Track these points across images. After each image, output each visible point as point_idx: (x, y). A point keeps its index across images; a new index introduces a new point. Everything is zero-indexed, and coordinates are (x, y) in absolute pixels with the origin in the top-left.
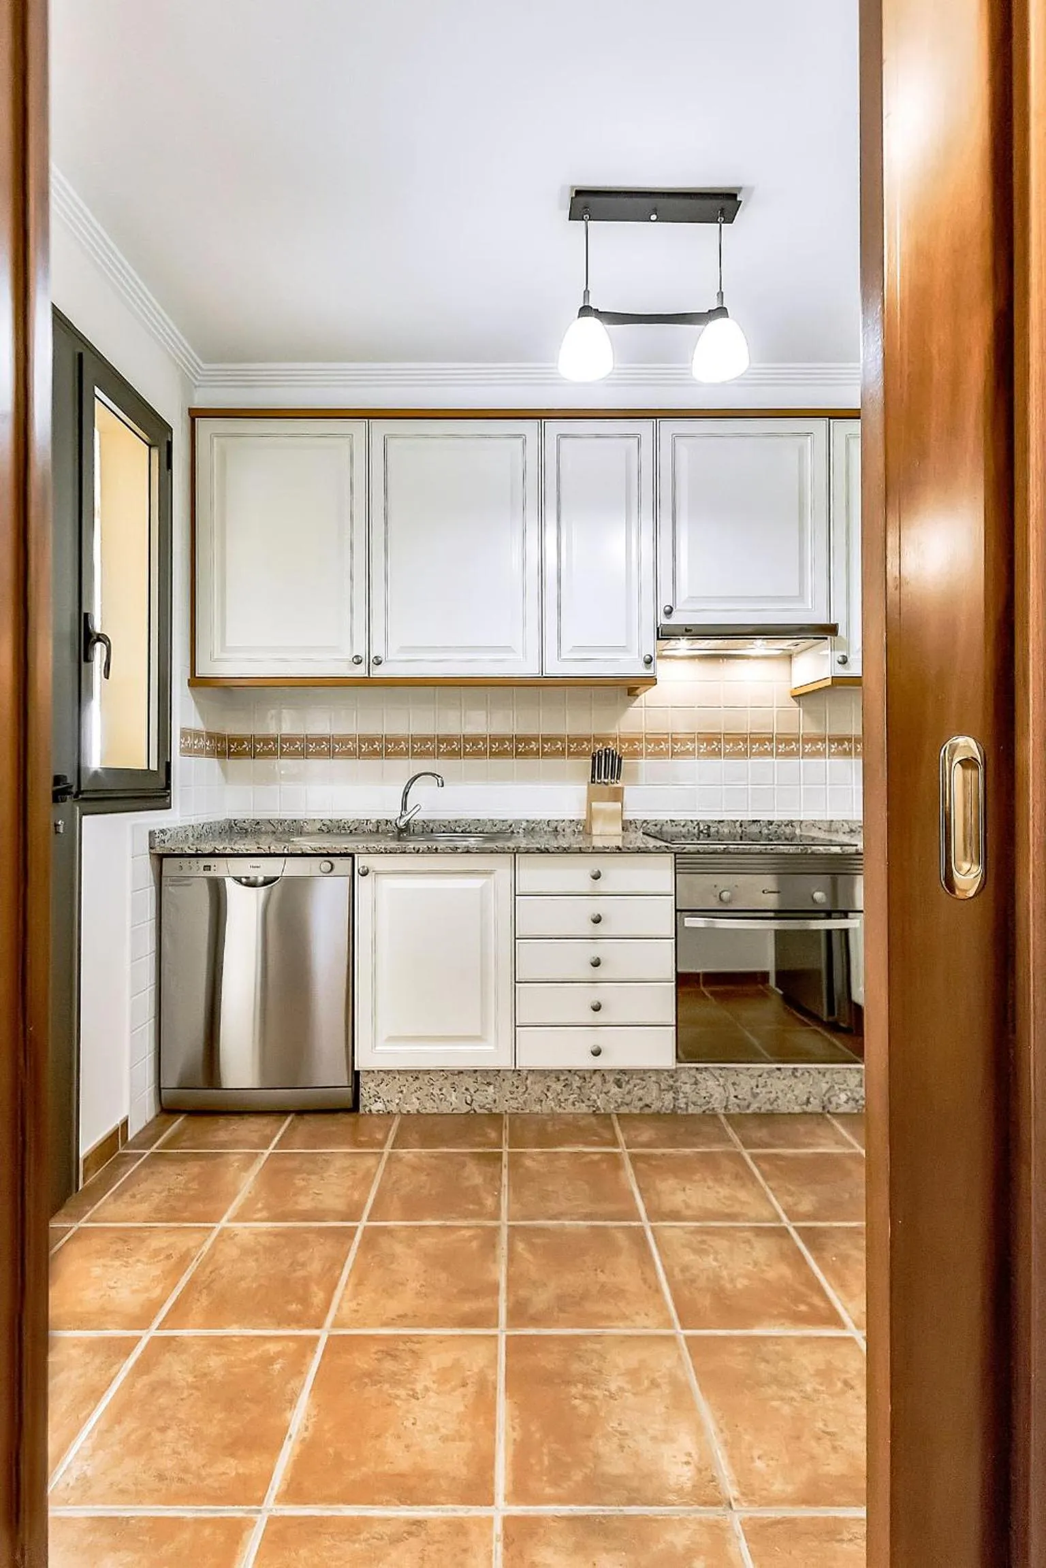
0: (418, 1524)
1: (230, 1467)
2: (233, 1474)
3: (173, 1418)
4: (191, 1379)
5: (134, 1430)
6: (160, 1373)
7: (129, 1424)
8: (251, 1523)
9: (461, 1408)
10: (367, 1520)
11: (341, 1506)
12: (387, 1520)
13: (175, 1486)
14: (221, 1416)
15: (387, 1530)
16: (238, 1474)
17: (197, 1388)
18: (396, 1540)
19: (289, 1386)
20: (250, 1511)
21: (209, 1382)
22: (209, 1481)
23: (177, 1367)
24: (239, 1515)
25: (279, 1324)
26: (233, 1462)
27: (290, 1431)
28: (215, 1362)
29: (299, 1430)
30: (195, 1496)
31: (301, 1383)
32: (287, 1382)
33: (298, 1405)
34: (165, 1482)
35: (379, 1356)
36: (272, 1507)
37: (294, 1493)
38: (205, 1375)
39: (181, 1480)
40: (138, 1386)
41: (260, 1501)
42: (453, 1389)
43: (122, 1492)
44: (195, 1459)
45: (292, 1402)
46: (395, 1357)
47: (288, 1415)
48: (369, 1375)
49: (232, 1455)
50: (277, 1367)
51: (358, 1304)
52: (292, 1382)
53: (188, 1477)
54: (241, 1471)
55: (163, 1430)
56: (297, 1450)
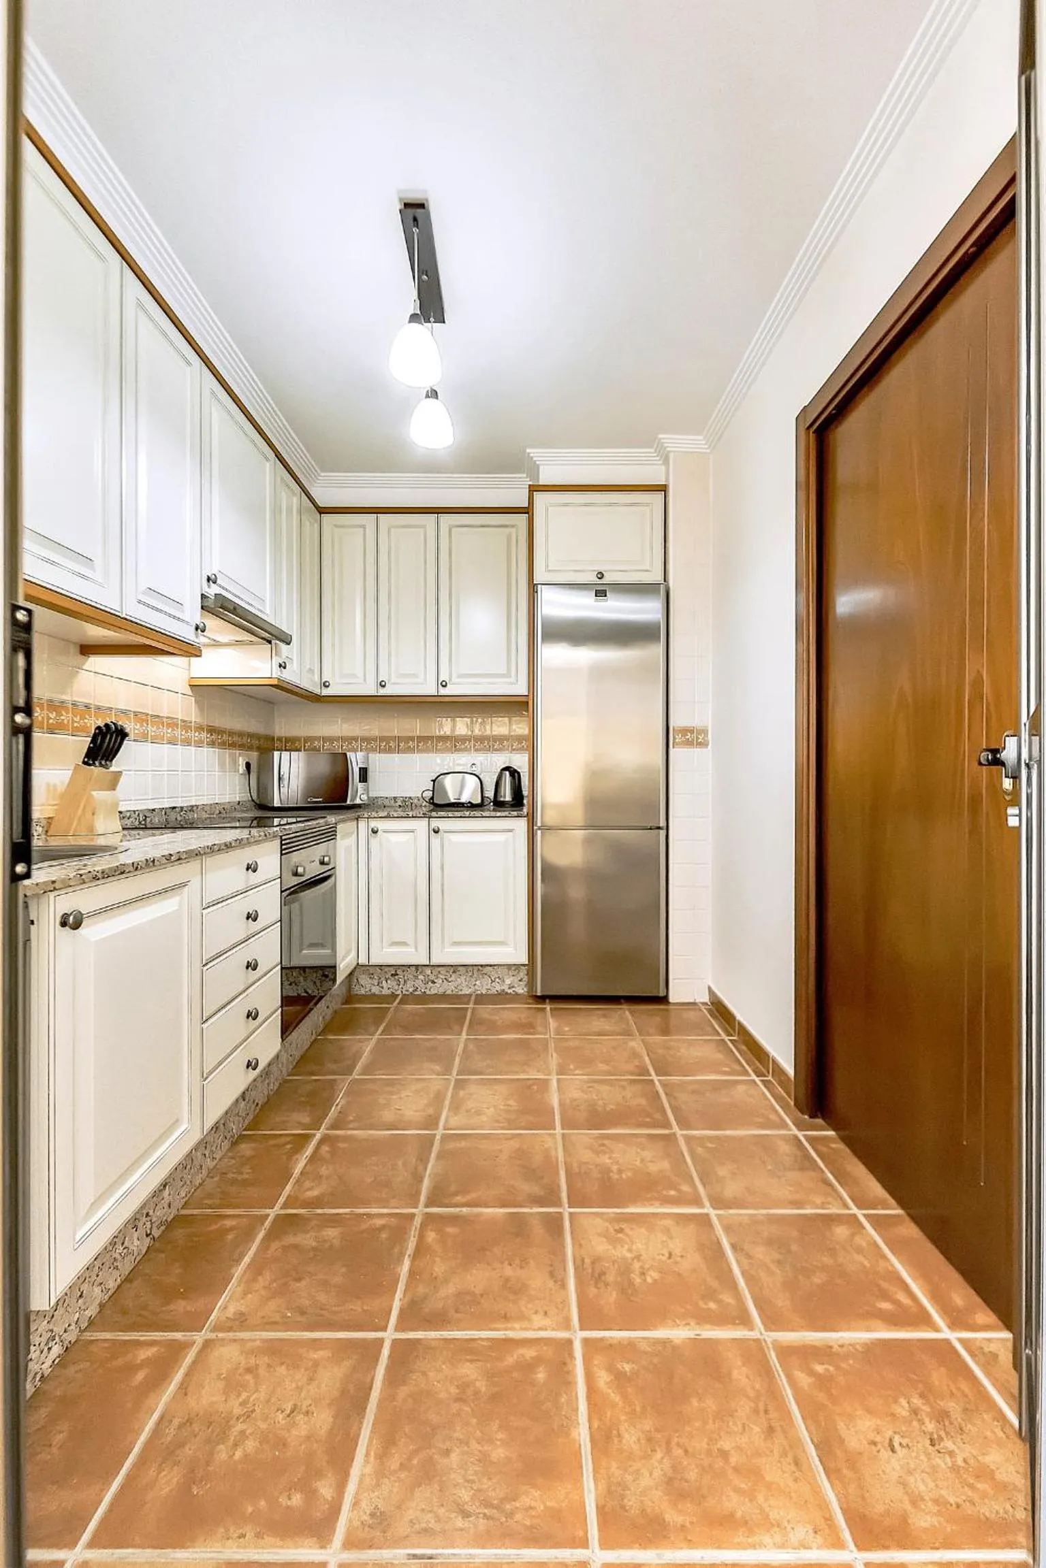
0: (734, 1247)
1: (741, 1374)
2: (744, 1368)
3: (709, 1452)
4: (659, 1455)
5: (737, 1490)
6: (658, 1501)
7: (733, 1502)
8: (775, 1342)
9: (643, 1230)
10: (743, 1273)
11: (740, 1288)
12: (738, 1262)
13: (773, 1415)
14: (695, 1402)
15: (745, 1262)
16: (744, 1365)
17: (668, 1443)
18: (749, 1256)
19: (649, 1349)
20: (768, 1348)
21: (657, 1430)
22: (757, 1386)
23: (645, 1481)
24: (773, 1354)
25: (569, 1384)
26: (735, 1374)
27: (693, 1336)
28: (631, 1437)
29: (689, 1330)
30: (774, 1393)
31: (641, 1340)
32: (645, 1353)
33: (666, 1337)
34: (773, 1424)
35: (601, 1285)
36: (758, 1331)
37: (745, 1321)
38: (649, 1440)
39: (766, 1412)
40: (679, 1520)
41: (757, 1341)
42: (627, 1235)
43: (797, 1463)
44: (743, 1408)
45: (665, 1342)
46: (603, 1274)
47: (677, 1342)
48: (623, 1291)
49: (729, 1374)
50: (627, 1367)
51: (536, 1312)
52: (643, 1348)
53: (761, 1406)
54: (740, 1363)
55: (724, 1454)
56: (708, 1326)
